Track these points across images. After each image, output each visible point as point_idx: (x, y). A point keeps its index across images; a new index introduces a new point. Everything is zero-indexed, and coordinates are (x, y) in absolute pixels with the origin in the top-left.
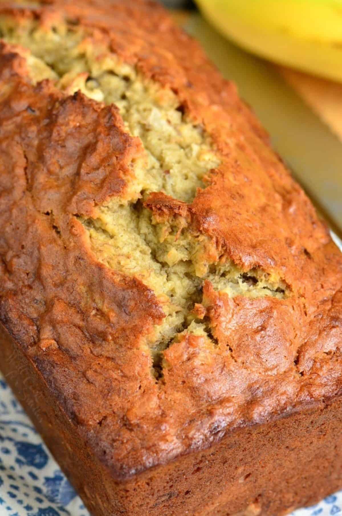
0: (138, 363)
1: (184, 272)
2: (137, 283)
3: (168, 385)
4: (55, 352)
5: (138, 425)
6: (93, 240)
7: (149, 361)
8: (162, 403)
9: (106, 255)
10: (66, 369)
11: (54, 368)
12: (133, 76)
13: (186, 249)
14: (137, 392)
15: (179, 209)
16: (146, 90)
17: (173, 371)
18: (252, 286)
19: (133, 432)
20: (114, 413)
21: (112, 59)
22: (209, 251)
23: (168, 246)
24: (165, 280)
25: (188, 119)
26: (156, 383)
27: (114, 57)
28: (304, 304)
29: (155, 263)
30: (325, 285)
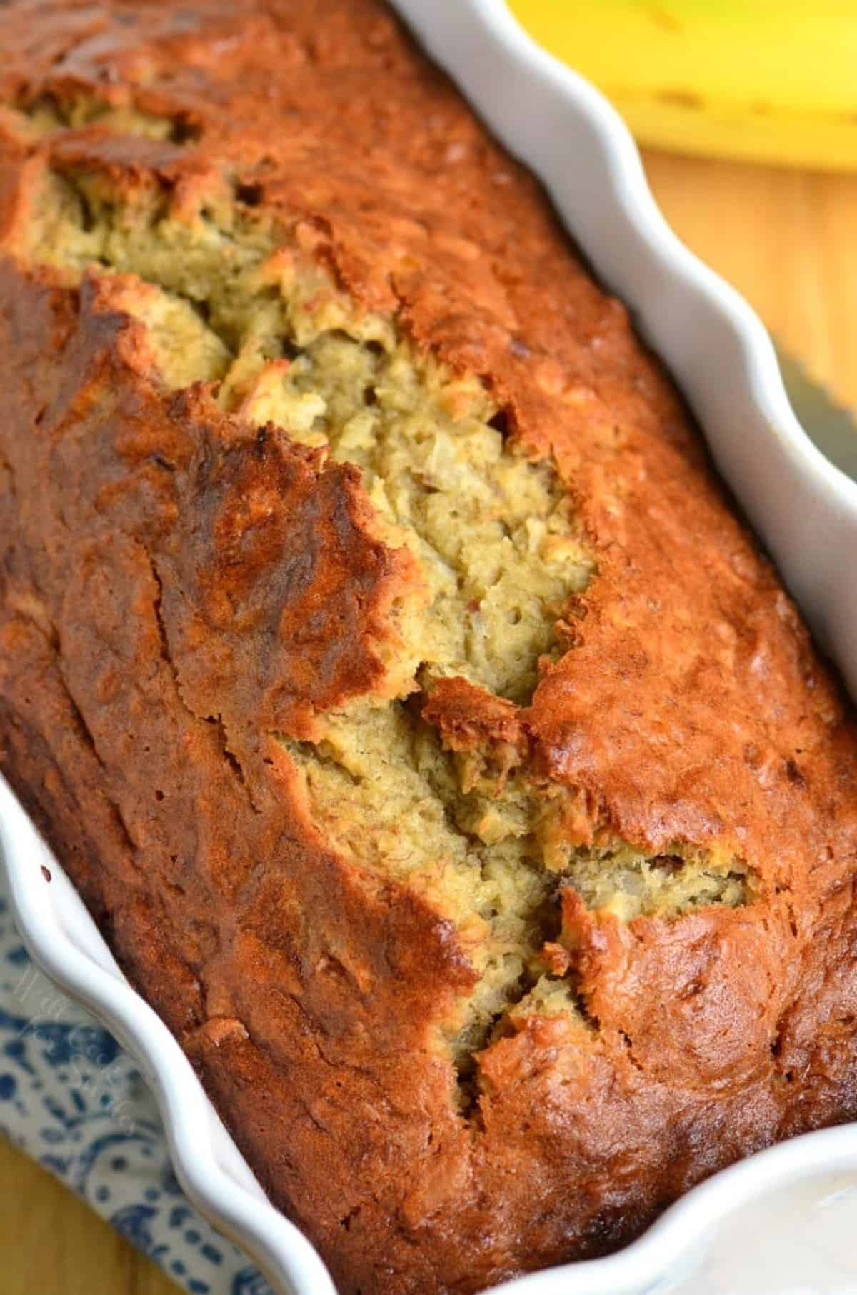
0: (424, 1083)
1: (517, 855)
2: (415, 905)
3: (492, 1132)
4: (242, 1050)
5: (428, 1232)
6: (317, 792)
7: (447, 1078)
8: (480, 1174)
9: (344, 828)
10: (267, 1094)
11: (240, 1089)
12: (390, 344)
13: (522, 809)
14: (424, 1150)
15: (501, 730)
16: (420, 378)
17: (501, 1102)
18: (671, 876)
19: (418, 1248)
20: (376, 1200)
21: (340, 306)
22: (571, 823)
23: (481, 801)
24: (478, 879)
25: (517, 451)
26: (466, 1127)
27: (345, 299)
28: (790, 907)
29: (455, 835)
30: (836, 849)
